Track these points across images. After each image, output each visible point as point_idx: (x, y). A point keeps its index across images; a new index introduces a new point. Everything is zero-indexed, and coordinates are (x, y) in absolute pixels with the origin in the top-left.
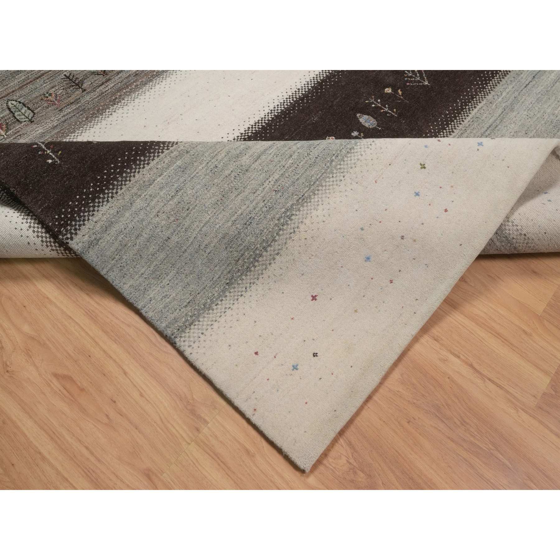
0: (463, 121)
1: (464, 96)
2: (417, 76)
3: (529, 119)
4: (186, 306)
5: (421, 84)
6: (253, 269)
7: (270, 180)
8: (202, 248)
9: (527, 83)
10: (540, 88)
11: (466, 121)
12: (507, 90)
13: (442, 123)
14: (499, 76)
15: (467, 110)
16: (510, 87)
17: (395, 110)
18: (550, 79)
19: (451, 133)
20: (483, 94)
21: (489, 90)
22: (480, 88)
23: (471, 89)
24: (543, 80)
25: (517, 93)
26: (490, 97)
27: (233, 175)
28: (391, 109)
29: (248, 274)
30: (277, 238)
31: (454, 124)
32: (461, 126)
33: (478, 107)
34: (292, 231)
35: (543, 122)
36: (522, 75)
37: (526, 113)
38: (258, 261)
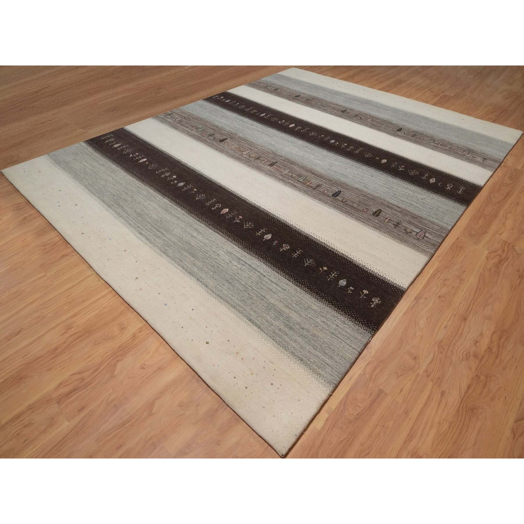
1: (188, 207)
2: (201, 197)
3: (172, 223)
5: (197, 197)
9: (193, 227)
10: (189, 230)
14: (198, 219)
16: (191, 221)
18: (193, 234)
19: (170, 202)
20: (188, 213)
21: (190, 215)
22: (192, 212)
24: (194, 231)
25: (187, 222)
35: (169, 227)
37: (176, 223)
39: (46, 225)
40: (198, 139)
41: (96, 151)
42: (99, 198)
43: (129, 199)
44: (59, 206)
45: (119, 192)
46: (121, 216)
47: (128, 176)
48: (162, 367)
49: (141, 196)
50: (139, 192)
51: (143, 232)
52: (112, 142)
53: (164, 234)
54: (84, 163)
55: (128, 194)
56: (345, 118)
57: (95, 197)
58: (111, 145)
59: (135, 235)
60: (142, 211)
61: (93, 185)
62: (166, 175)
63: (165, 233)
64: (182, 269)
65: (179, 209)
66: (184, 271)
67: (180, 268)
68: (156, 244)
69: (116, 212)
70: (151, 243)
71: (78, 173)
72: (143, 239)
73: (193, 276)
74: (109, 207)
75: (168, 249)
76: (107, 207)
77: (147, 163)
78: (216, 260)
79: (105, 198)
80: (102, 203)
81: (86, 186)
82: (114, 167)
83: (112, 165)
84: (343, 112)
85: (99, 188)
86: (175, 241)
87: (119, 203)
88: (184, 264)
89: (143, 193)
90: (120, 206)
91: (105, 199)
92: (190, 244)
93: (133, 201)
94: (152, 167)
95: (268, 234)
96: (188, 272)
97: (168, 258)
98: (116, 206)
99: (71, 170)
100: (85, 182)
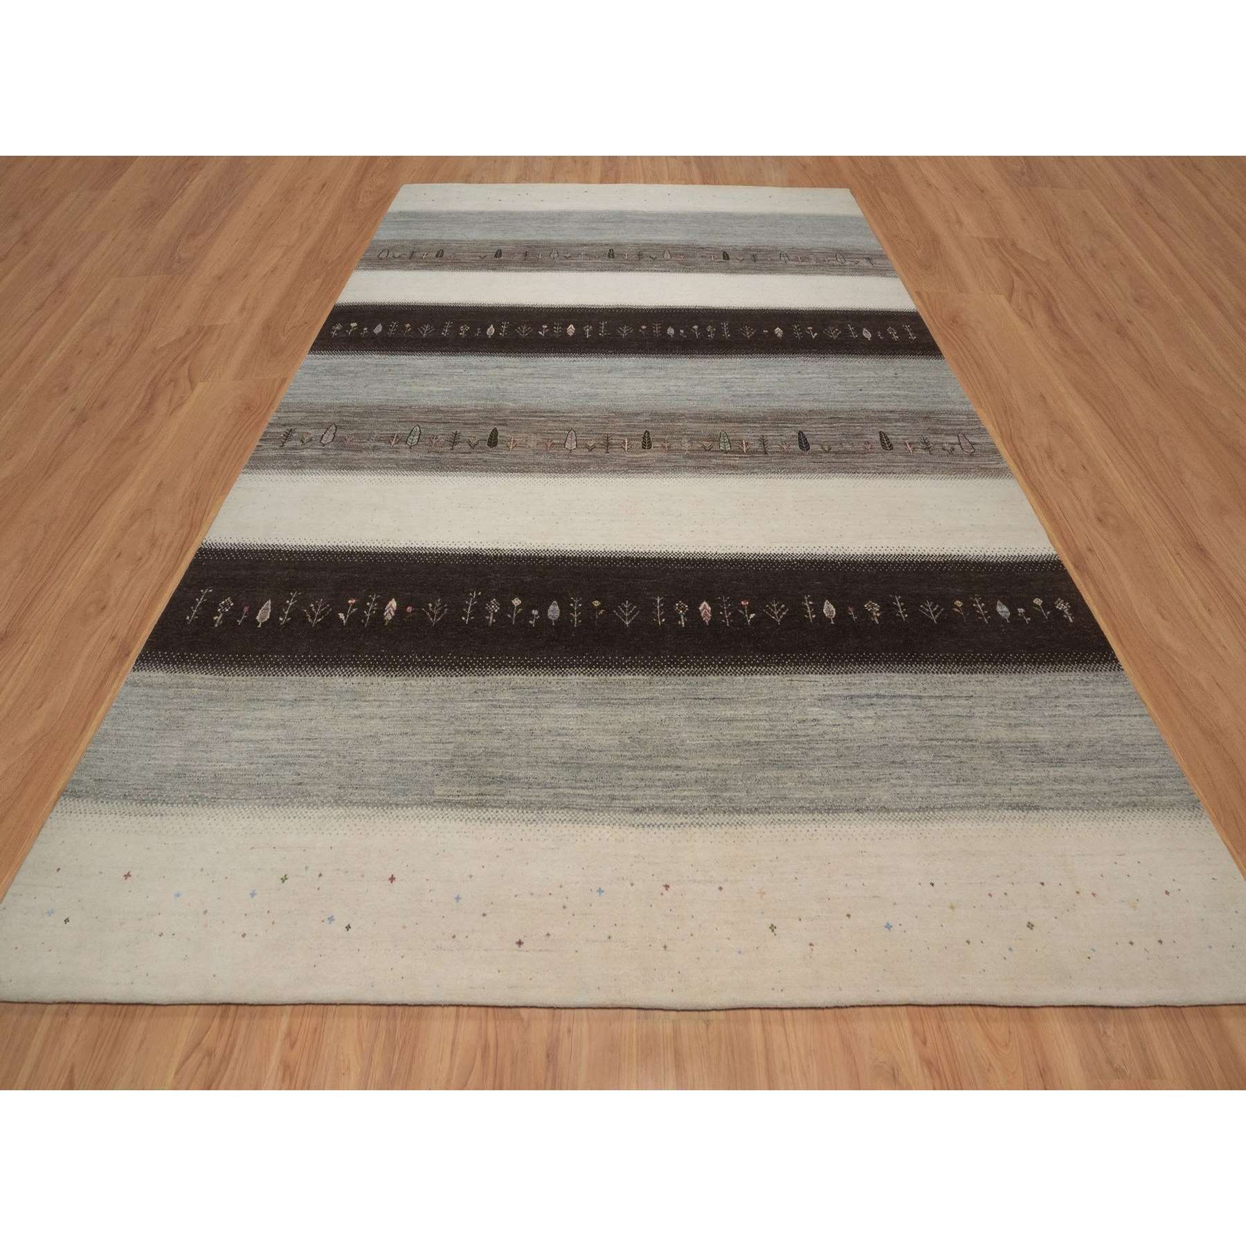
0: (611, 675)
1: (638, 659)
2: (628, 612)
3: (659, 724)
4: (95, 780)
5: (623, 620)
6: (143, 805)
7: (225, 764)
8: (152, 756)
9: (702, 697)
10: (705, 712)
11: (613, 677)
12: (678, 687)
13: (596, 662)
14: (688, 671)
15: (626, 671)
16: (683, 687)
17: (580, 621)
18: (723, 713)
19: (591, 676)
20: (654, 671)
21: (663, 673)
22: (659, 664)
23: (652, 659)
24: (717, 708)
25: (680, 696)
26: (656, 678)
27: (220, 735)
28: (579, 618)
29: (138, 805)
30: (175, 805)
31: (602, 671)
32: (604, 677)
33: (637, 677)
34: (184, 813)
35: (665, 738)
36: (706, 688)
37: (663, 717)
38: (151, 804)
39: (383, 1023)
40: (438, 465)
41: (226, 673)
42: (422, 804)
43: (496, 742)
44: (348, 927)
45: (450, 747)
46: (542, 806)
47: (413, 682)
48: (1041, 1066)
49: (512, 711)
50: (495, 706)
51: (639, 802)
52: (236, 610)
53: (680, 767)
54: (237, 734)
55: (479, 732)
56: (631, 270)
57: (410, 812)
58: (245, 620)
59: (633, 825)
60: (563, 747)
61: (355, 781)
62: (494, 613)
63: (678, 762)
64: (810, 816)
65: (627, 677)
66: (817, 816)
67: (801, 816)
68: (696, 804)
69: (510, 804)
70: (687, 813)
71: (263, 779)
72: (659, 818)
73: (843, 811)
74: (481, 805)
75: (732, 794)
76: (474, 813)
77: (409, 609)
78: (827, 737)
79: (436, 792)
80: (452, 813)
81: (338, 801)
82: (339, 682)
83: (327, 680)
84: (611, 255)
85: (383, 774)
86: (717, 762)
87: (492, 775)
88: (799, 800)
89: (507, 701)
90: (502, 782)
91: (440, 793)
92: (749, 743)
93: (512, 741)
94: (436, 612)
95: (824, 605)
96: (828, 811)
97: (757, 817)
98: (493, 788)
99: (231, 788)
100: (322, 791)
